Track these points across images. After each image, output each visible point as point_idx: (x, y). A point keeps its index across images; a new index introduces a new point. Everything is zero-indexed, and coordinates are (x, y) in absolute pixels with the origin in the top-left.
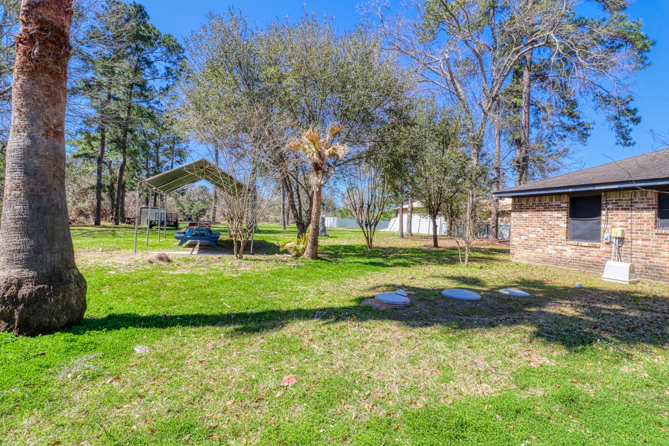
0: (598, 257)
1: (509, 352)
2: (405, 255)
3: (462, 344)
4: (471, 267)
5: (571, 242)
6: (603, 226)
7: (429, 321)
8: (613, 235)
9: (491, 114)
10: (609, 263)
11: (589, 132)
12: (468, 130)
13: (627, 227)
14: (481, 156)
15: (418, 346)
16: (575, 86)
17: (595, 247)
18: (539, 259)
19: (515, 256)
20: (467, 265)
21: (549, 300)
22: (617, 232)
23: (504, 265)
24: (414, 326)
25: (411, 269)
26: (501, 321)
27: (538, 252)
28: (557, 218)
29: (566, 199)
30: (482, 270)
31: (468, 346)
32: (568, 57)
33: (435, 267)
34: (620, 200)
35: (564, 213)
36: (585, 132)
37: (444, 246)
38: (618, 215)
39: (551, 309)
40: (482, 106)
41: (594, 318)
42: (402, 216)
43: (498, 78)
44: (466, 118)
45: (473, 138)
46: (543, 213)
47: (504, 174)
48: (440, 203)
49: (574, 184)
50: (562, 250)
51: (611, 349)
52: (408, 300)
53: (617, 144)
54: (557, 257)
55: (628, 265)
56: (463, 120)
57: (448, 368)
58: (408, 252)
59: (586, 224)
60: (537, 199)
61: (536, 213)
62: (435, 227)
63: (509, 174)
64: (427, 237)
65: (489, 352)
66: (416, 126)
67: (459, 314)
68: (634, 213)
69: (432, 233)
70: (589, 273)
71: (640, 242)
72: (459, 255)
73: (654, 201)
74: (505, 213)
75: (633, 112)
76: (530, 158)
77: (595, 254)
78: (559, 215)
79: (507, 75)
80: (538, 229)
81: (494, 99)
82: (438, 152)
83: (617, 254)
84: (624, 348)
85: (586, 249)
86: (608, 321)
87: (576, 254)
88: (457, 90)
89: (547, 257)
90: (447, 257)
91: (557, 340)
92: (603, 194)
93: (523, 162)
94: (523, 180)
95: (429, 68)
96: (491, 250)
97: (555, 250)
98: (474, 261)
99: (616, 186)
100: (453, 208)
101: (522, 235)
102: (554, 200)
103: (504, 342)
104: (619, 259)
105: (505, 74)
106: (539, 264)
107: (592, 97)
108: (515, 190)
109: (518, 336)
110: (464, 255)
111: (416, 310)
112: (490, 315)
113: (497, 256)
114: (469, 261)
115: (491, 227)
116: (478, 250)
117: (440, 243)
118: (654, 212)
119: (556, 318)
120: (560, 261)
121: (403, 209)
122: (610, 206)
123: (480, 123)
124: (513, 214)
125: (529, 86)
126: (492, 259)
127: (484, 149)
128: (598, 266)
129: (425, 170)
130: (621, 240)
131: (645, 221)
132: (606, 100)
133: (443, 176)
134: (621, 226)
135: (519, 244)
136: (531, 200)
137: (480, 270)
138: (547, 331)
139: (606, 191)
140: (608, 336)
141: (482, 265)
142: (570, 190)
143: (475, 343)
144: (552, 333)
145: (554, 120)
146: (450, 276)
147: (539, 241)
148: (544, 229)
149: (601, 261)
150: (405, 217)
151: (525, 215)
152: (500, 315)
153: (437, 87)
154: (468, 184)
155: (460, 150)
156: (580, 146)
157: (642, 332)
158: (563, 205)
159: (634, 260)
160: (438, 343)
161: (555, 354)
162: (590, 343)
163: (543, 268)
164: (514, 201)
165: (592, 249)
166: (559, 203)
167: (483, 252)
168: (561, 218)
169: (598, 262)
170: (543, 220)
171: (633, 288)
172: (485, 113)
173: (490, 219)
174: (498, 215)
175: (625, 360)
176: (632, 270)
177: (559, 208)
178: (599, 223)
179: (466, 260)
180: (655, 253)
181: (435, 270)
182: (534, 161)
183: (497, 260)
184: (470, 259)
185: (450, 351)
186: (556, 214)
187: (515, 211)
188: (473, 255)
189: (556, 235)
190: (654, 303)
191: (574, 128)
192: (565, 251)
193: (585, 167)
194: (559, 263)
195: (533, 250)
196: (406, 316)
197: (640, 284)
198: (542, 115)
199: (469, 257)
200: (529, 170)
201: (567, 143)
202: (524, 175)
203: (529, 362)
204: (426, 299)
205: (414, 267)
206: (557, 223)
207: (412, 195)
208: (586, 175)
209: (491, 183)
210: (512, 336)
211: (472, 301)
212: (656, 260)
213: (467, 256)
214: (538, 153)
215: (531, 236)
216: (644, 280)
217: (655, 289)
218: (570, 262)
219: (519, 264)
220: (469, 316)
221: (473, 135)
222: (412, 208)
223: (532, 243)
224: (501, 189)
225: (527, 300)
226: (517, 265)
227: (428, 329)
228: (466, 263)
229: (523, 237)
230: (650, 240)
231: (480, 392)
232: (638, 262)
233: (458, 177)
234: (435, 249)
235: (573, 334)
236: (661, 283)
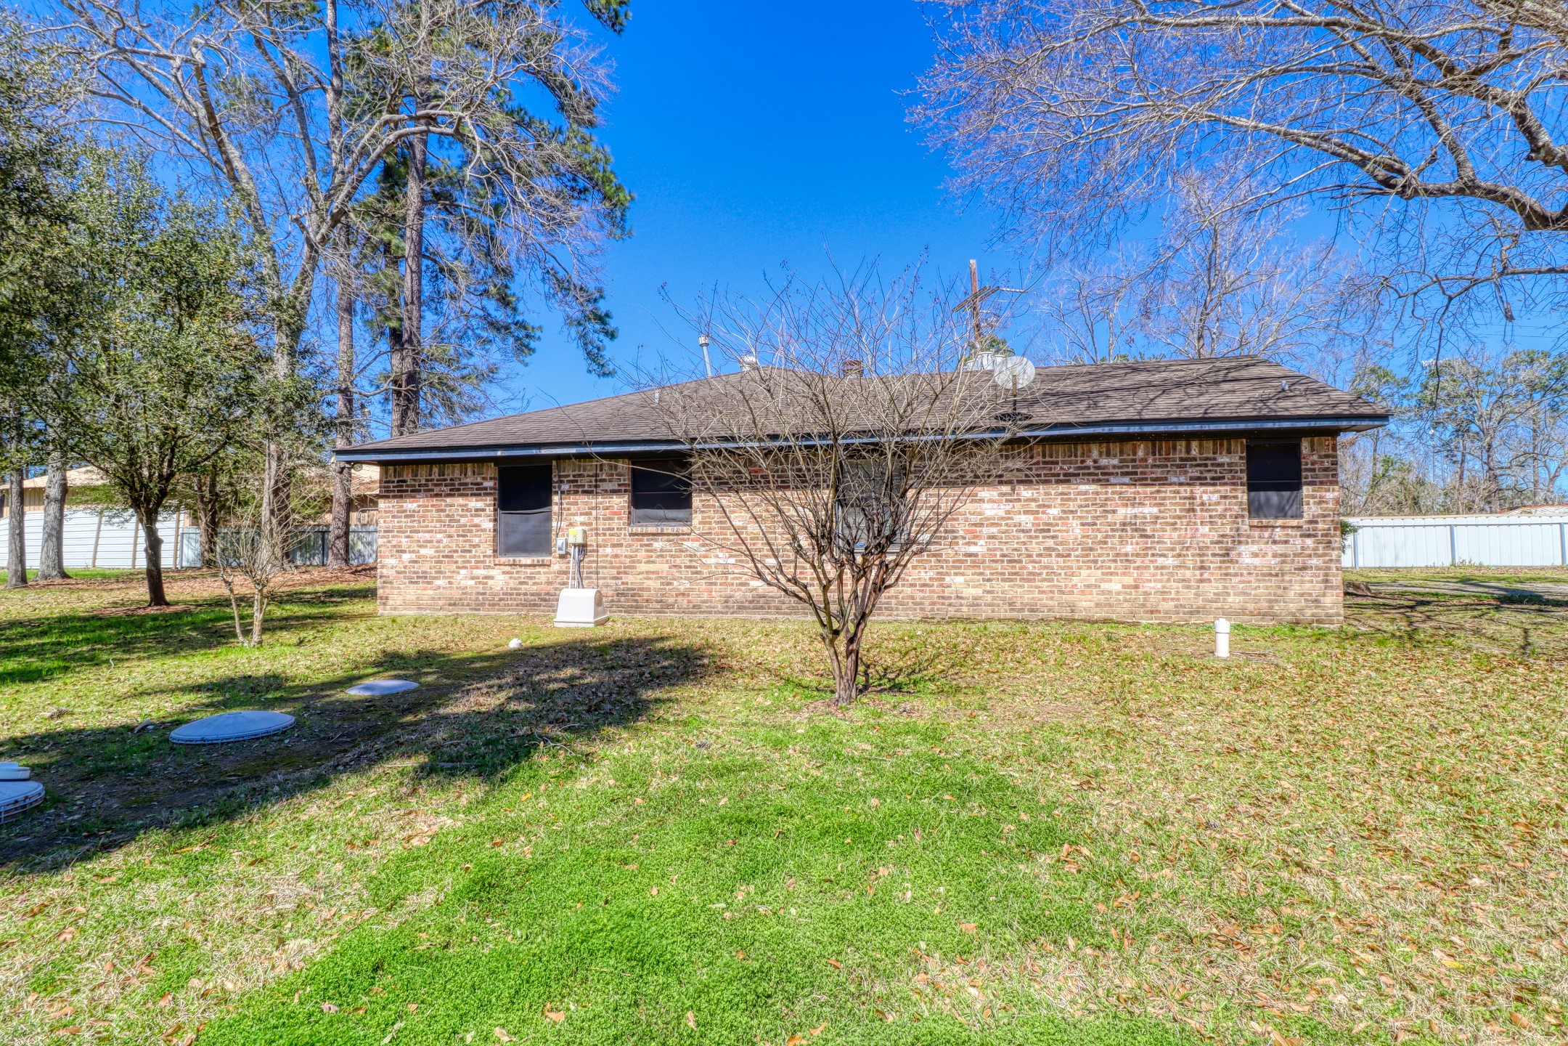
0: (549, 583)
1: (362, 834)
2: (33, 641)
3: (235, 861)
4: (272, 646)
5: (503, 559)
6: (554, 524)
7: (118, 832)
8: (571, 540)
9: (326, 252)
10: (566, 593)
11: (533, 344)
12: (262, 280)
13: (590, 524)
14: (297, 354)
15: (75, 923)
16: (510, 243)
17: (543, 565)
18: (441, 603)
19: (390, 602)
20: (260, 642)
21: (457, 688)
22: (576, 535)
23: (362, 626)
24: (56, 867)
25: (53, 687)
26: (346, 765)
27: (439, 588)
28: (477, 510)
29: (492, 471)
30: (302, 650)
31: (250, 859)
32: (497, 179)
33: (149, 665)
34: (580, 475)
35: (489, 500)
36: (526, 341)
37: (189, 598)
38: (576, 504)
39: (459, 707)
40: (303, 228)
41: (536, 702)
42: (22, 514)
43: (346, 169)
44: (253, 245)
45: (277, 304)
46: (449, 500)
47: (363, 406)
48: (171, 475)
49: (507, 442)
50: (487, 577)
51: (562, 754)
52: (35, 788)
53: (590, 371)
54: (478, 593)
55: (591, 593)
56: (246, 249)
57: (183, 945)
58: (44, 633)
59: (527, 521)
60: (436, 470)
61: (435, 501)
62: (154, 545)
63: (375, 409)
64: (125, 578)
65: (311, 854)
66: (72, 225)
67: (225, 782)
68: (600, 499)
69: (142, 563)
70: (535, 616)
71: (609, 550)
72: (232, 618)
73: (627, 480)
74: (365, 502)
75: (602, 319)
76: (424, 376)
77: (543, 578)
78: (480, 505)
79: (369, 171)
80: (439, 536)
81: (335, 220)
82: (160, 323)
83: (577, 576)
84: (581, 746)
85: (529, 570)
86: (560, 702)
87: (511, 581)
88: (228, 162)
89: (456, 594)
90: (195, 629)
91: (468, 770)
92: (554, 463)
93: (408, 384)
94: (409, 424)
95: (133, 65)
96: (331, 594)
97: (472, 578)
98: (281, 628)
99: (573, 450)
100: (218, 489)
101: (404, 552)
102: (469, 472)
103: (351, 815)
104: (581, 585)
105: (365, 167)
106: (441, 613)
107: (539, 273)
108: (386, 446)
109: (384, 787)
110: (251, 616)
111: (70, 814)
112: (320, 757)
113: (345, 608)
114: (264, 630)
115: (331, 537)
116: (294, 598)
117: (172, 591)
118: (626, 498)
119: (469, 723)
120: (485, 601)
121: (22, 493)
122: (565, 487)
123: (299, 270)
124: (382, 504)
125: (420, 214)
126: (331, 617)
127: (306, 336)
128: (547, 601)
129: (112, 370)
130: (583, 548)
131: (615, 513)
132: (564, 286)
133: (179, 393)
134: (582, 524)
135: (398, 573)
136: (423, 471)
137: (295, 650)
138: (450, 756)
139: (559, 458)
140: (556, 732)
141: (302, 635)
142: (499, 453)
143: (271, 844)
144: (459, 758)
145: (470, 303)
146: (203, 681)
147: (441, 562)
148: (450, 536)
149: (552, 591)
150: (35, 518)
151: (410, 505)
152: (345, 751)
153: (157, 127)
154: (260, 422)
155: (237, 331)
156: (518, 367)
157: (609, 706)
158: (486, 484)
159: (601, 582)
160: (150, 890)
161: (464, 801)
162: (528, 755)
163: (449, 621)
164: (385, 473)
165: (538, 569)
166: (479, 480)
167: (310, 603)
168: (483, 510)
169: (548, 594)
170: (448, 516)
171: (600, 632)
172: (311, 246)
173: (328, 518)
174: (350, 505)
175: (582, 767)
176: (598, 602)
177: (479, 491)
178: (549, 519)
179: (256, 628)
180: (629, 567)
181: (149, 675)
182: (431, 385)
183: (343, 617)
184: (270, 625)
185: (191, 897)
186: (474, 503)
187: (387, 497)
188: (278, 612)
189: (474, 546)
190: (628, 652)
191: (507, 328)
192: (492, 578)
193: (530, 409)
194: (482, 605)
195: (428, 583)
196: (24, 846)
197: (610, 624)
198: (447, 286)
199: (265, 621)
200: (422, 404)
201: (495, 355)
202: (411, 415)
203: (409, 838)
204: (111, 769)
205: (69, 679)
206: (476, 520)
207: (63, 446)
208: (527, 426)
209: (328, 426)
210: (372, 792)
211: (269, 736)
212: (630, 579)
213: (258, 617)
214: (440, 368)
215: (423, 551)
216: (615, 616)
217: (630, 629)
218: (501, 600)
219: (398, 620)
220: (258, 778)
221: (276, 295)
222: (65, 489)
223: (426, 567)
224: (356, 444)
225: (411, 699)
226: (394, 621)
227: (117, 857)
228: (256, 638)
229: (406, 557)
230: (621, 545)
231: (281, 968)
232: (607, 586)
233: (229, 403)
234: (153, 610)
235: (500, 747)
236: (638, 616)
